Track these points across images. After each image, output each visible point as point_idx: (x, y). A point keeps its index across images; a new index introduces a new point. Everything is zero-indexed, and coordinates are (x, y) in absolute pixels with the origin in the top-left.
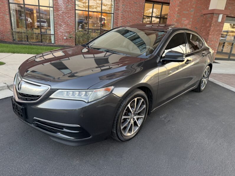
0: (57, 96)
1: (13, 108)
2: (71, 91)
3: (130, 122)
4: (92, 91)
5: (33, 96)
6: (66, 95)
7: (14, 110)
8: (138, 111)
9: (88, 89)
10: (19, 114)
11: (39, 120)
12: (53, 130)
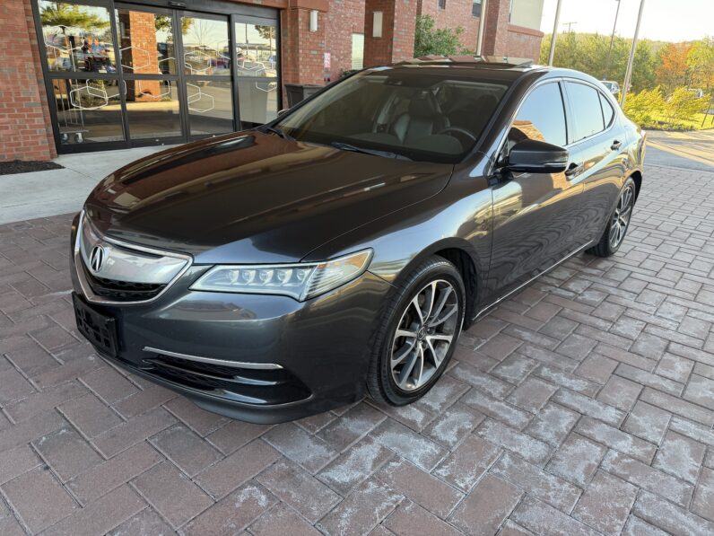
0: (211, 284)
1: (79, 322)
2: (253, 269)
3: (414, 350)
4: (311, 267)
5: (139, 286)
6: (238, 281)
7: (82, 327)
8: (436, 321)
9: (300, 262)
10: (98, 338)
11: (160, 355)
12: (202, 382)
